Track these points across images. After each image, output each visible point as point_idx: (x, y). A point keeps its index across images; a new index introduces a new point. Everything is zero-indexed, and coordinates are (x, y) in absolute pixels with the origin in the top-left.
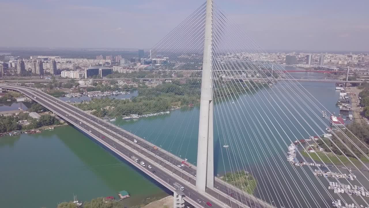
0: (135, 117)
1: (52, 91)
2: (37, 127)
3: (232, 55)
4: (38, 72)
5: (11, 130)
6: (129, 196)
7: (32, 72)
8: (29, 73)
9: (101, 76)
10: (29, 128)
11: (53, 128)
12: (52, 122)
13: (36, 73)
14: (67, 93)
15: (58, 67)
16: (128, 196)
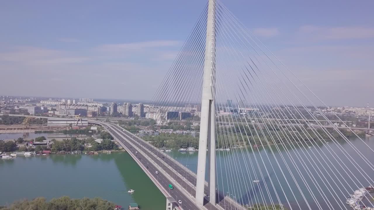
0: (191, 150)
1: (129, 127)
2: (97, 150)
3: (332, 109)
4: (127, 114)
5: (74, 150)
6: (139, 209)
7: (123, 114)
8: (120, 115)
9: (181, 119)
10: (91, 149)
11: (110, 152)
12: (111, 147)
13: (125, 114)
14: (141, 129)
15: (145, 110)
16: (137, 208)
